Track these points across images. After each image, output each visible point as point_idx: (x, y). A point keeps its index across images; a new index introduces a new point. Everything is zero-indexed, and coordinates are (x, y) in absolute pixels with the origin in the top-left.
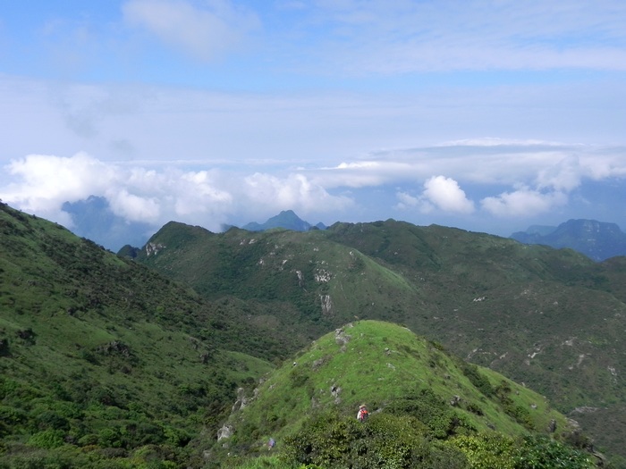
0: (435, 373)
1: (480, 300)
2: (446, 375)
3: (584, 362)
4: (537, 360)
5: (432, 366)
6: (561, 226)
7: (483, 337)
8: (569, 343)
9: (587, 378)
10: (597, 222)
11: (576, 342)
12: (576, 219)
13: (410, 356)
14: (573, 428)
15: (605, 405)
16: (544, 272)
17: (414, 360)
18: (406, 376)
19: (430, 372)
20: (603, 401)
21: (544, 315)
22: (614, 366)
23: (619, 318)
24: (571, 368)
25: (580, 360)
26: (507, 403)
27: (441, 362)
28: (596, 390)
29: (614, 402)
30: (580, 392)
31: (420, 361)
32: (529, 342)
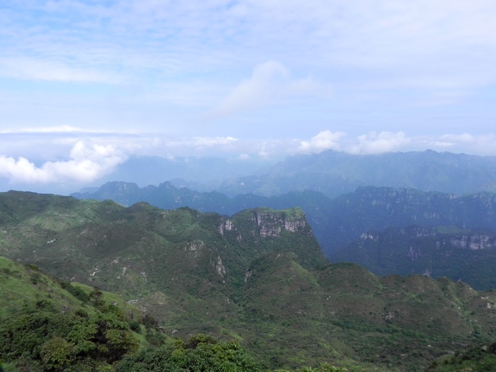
0: (40, 289)
1: (52, 241)
2: (49, 289)
3: (127, 272)
4: (97, 277)
5: (35, 283)
6: (103, 187)
7: (57, 268)
8: (116, 261)
9: (130, 282)
10: (125, 183)
11: (120, 260)
12: (112, 181)
13: (11, 277)
14: (143, 313)
15: (142, 297)
16: (94, 217)
17: (16, 280)
18: (11, 296)
19: (34, 288)
20: (140, 295)
21: (98, 245)
22: (145, 271)
23: (145, 240)
24: (119, 278)
25: (124, 271)
26: (101, 304)
27: (42, 279)
28: (135, 289)
29: (147, 294)
30: (126, 292)
31: (23, 280)
32: (90, 266)
